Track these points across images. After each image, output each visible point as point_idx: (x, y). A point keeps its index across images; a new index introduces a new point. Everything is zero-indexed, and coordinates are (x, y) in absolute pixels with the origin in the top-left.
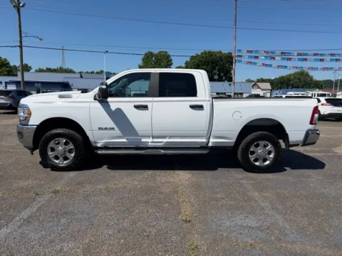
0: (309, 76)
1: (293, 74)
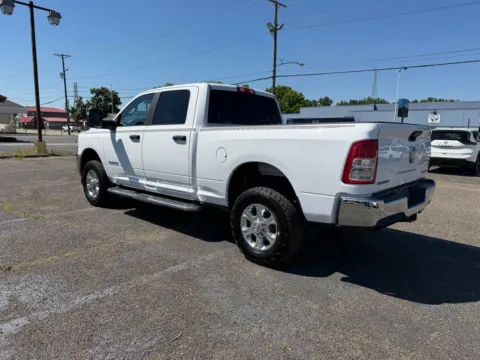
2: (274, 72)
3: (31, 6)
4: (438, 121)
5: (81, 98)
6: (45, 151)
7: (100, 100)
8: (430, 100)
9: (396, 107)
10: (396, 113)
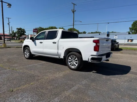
2: (74, 24)
3: (2, 2)
4: (117, 38)
5: (13, 31)
6: (6, 46)
7: (19, 31)
8: (113, 32)
9: (106, 34)
10: (106, 35)
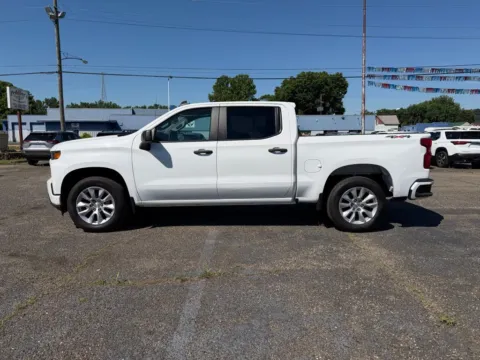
0: (453, 104)
1: (430, 102)
2: (60, 66)
